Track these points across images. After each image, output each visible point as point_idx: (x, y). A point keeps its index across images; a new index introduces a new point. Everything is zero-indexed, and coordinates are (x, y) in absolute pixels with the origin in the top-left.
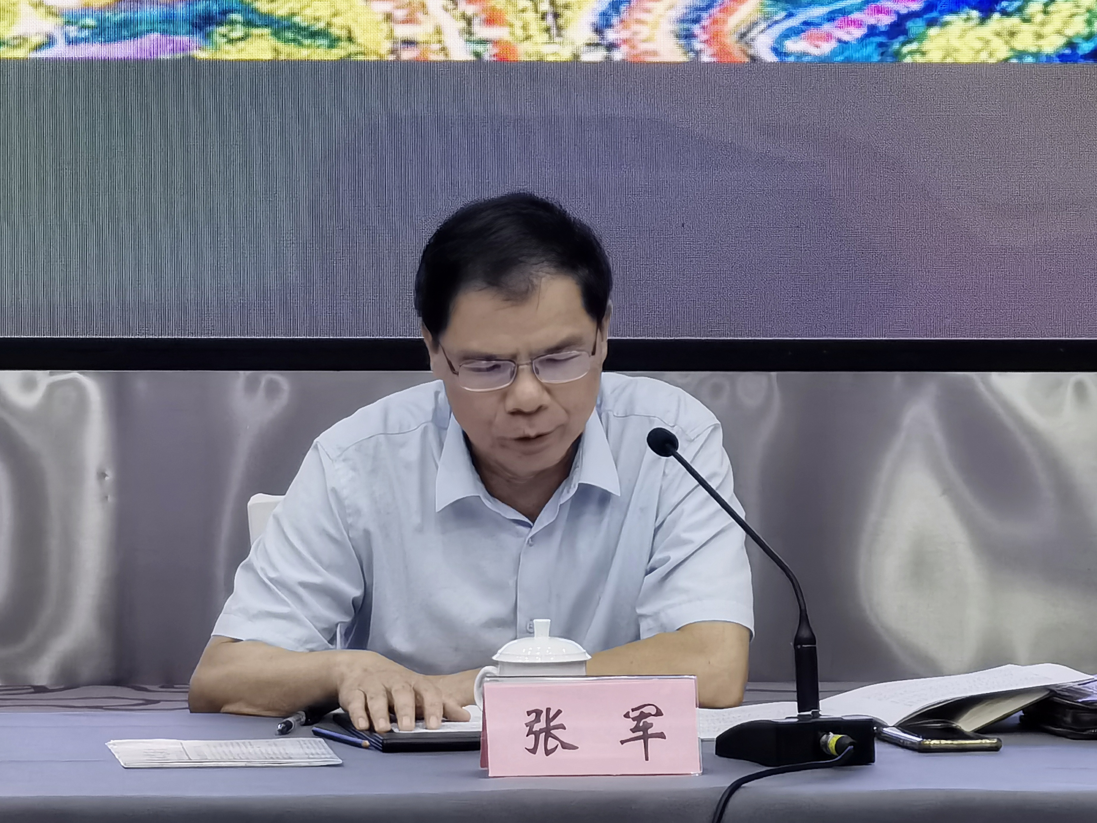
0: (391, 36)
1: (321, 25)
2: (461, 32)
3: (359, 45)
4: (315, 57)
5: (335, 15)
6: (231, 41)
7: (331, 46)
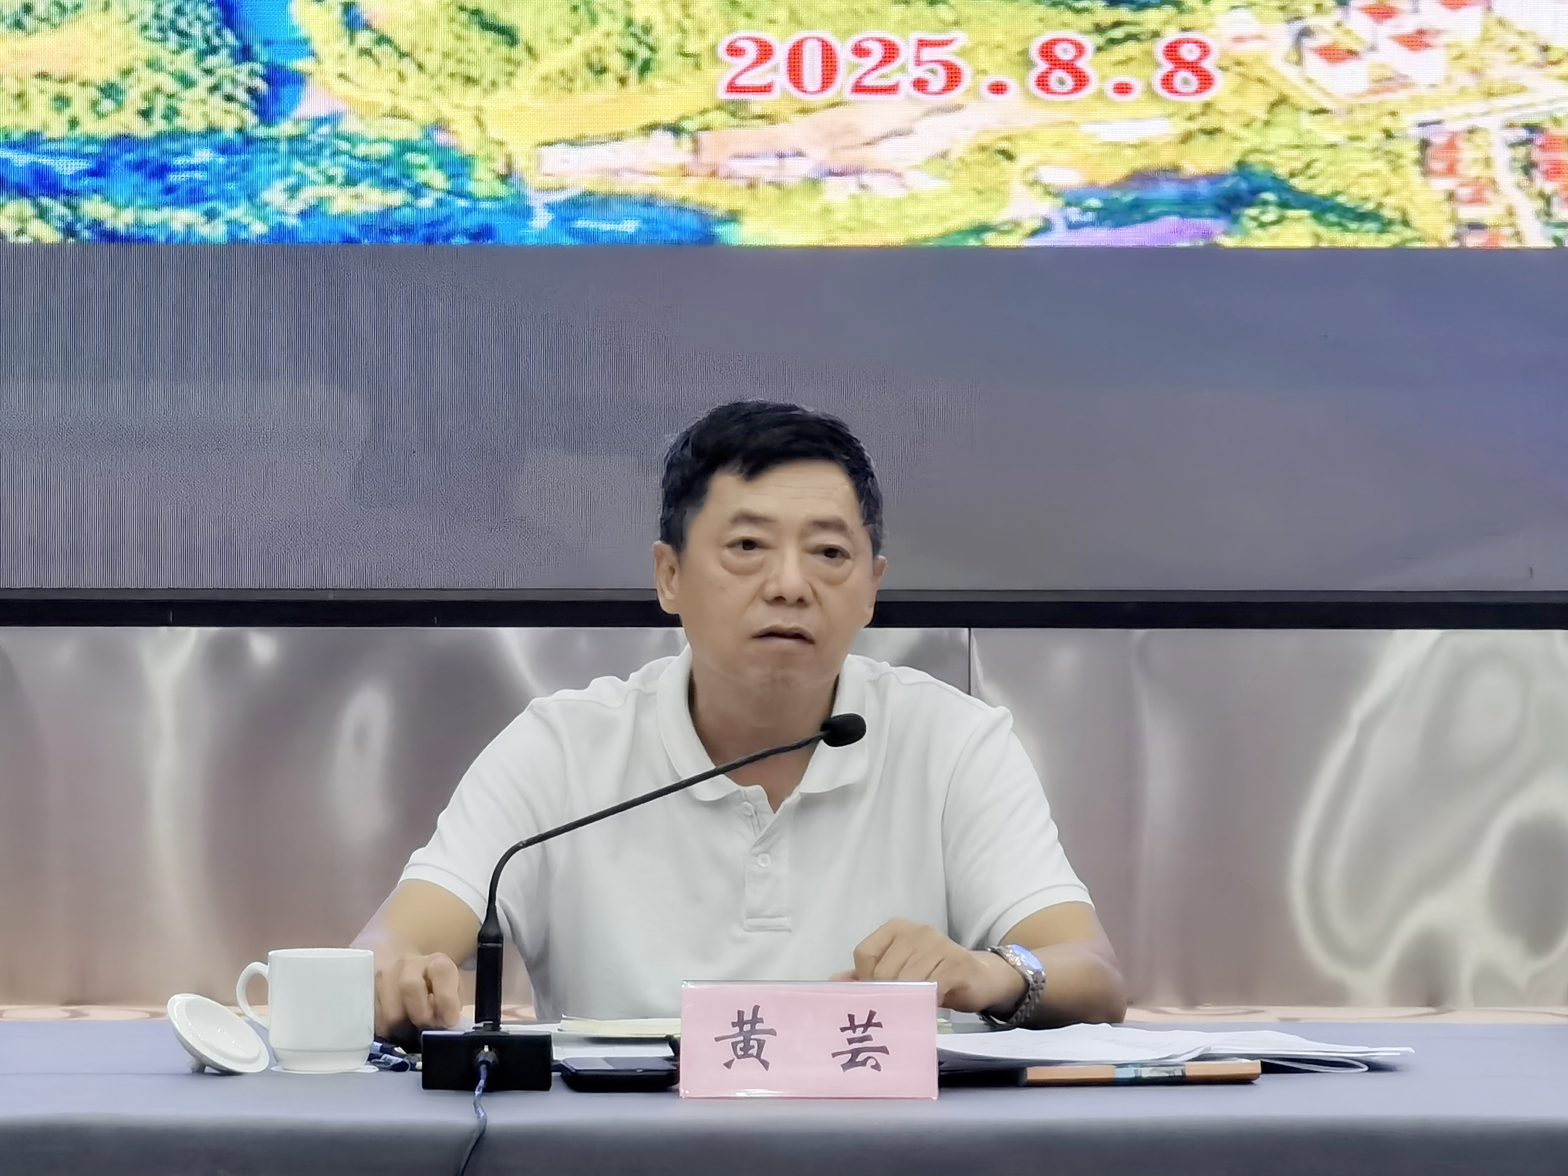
0: (1454, 219)
1: (1370, 206)
2: (1538, 214)
3: (1416, 229)
4: (1363, 244)
5: (1388, 193)
6: (1262, 225)
7: (1382, 231)
